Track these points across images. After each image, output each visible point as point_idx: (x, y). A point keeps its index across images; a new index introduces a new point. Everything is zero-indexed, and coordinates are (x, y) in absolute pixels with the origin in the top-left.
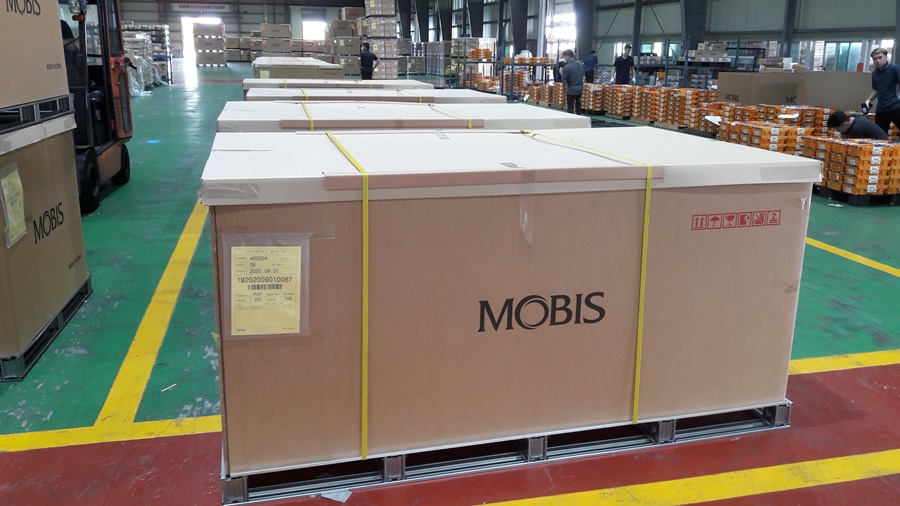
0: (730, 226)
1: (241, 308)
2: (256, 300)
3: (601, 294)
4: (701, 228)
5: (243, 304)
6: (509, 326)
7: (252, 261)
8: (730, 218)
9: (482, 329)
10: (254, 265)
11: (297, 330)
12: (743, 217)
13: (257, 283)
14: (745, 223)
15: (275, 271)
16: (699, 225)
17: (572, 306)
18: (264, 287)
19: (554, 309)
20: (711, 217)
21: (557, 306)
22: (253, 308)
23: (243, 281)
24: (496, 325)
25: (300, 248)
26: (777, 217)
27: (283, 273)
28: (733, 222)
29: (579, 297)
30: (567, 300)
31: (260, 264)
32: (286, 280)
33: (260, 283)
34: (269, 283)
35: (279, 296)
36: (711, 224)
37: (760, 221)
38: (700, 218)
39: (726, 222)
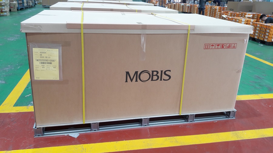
0: (218, 48)
1: (37, 70)
2: (43, 67)
3: (170, 71)
4: (207, 49)
5: (38, 69)
6: (136, 81)
7: (41, 54)
8: (218, 45)
9: (126, 81)
10: (41, 55)
11: (58, 79)
13: (43, 62)
15: (49, 57)
16: (207, 47)
17: (159, 75)
18: (45, 63)
19: (153, 75)
20: (211, 45)
21: (154, 75)
22: (42, 70)
23: (37, 60)
24: (132, 80)
25: (58, 50)
26: (235, 46)
27: (52, 58)
28: (219, 47)
29: (162, 71)
30: (157, 72)
31: (43, 55)
32: (53, 61)
33: (44, 62)
34: (47, 62)
35: (51, 67)
36: (211, 47)
37: (229, 47)
38: (207, 45)
39: (217, 47)
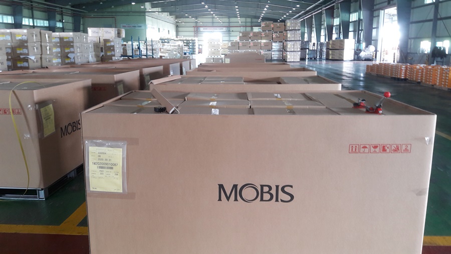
1: (94, 177)
2: (101, 174)
3: (291, 186)
4: (355, 152)
5: (95, 175)
6: (236, 200)
7: (99, 155)
8: (375, 147)
9: (220, 199)
10: (100, 156)
11: (121, 191)
12: (384, 147)
13: (101, 166)
14: (386, 151)
15: (110, 160)
16: (354, 150)
17: (273, 192)
18: (104, 168)
19: (262, 192)
20: (362, 146)
21: (264, 191)
22: (100, 178)
23: (95, 164)
24: (228, 198)
25: (121, 149)
26: (409, 148)
27: (113, 161)
28: (377, 150)
29: (277, 187)
30: (270, 188)
31: (102, 156)
32: (115, 165)
33: (103, 166)
34: (107, 166)
35: (112, 173)
36: (362, 150)
37: (397, 150)
38: (354, 146)
39: (373, 149)
